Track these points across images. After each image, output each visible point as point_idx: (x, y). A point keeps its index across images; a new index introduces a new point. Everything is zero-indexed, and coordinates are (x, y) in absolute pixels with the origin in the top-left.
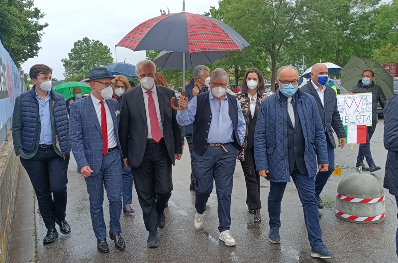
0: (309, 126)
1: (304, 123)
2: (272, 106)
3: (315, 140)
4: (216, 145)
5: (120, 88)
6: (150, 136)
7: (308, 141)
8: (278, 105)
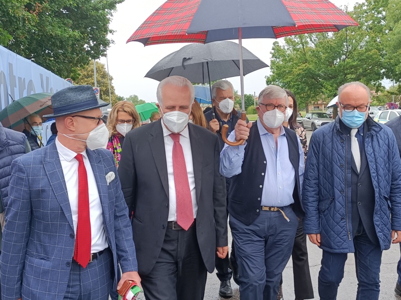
0: (381, 172)
1: (374, 167)
2: (328, 140)
3: (391, 193)
4: (272, 209)
5: (126, 124)
6: (172, 218)
7: (380, 194)
8: (337, 139)
